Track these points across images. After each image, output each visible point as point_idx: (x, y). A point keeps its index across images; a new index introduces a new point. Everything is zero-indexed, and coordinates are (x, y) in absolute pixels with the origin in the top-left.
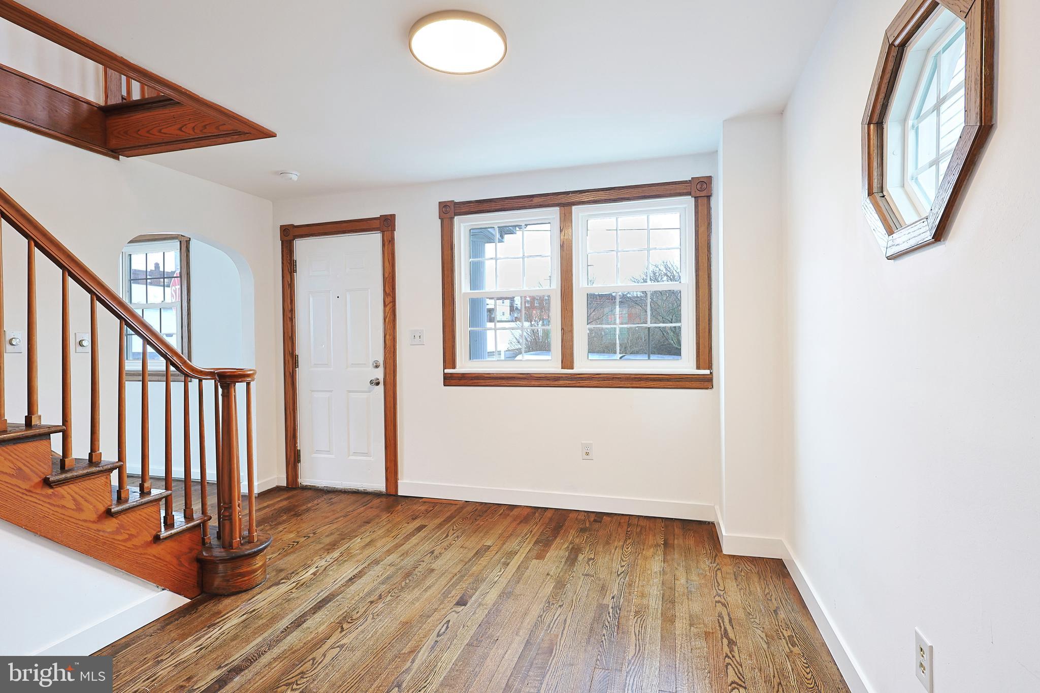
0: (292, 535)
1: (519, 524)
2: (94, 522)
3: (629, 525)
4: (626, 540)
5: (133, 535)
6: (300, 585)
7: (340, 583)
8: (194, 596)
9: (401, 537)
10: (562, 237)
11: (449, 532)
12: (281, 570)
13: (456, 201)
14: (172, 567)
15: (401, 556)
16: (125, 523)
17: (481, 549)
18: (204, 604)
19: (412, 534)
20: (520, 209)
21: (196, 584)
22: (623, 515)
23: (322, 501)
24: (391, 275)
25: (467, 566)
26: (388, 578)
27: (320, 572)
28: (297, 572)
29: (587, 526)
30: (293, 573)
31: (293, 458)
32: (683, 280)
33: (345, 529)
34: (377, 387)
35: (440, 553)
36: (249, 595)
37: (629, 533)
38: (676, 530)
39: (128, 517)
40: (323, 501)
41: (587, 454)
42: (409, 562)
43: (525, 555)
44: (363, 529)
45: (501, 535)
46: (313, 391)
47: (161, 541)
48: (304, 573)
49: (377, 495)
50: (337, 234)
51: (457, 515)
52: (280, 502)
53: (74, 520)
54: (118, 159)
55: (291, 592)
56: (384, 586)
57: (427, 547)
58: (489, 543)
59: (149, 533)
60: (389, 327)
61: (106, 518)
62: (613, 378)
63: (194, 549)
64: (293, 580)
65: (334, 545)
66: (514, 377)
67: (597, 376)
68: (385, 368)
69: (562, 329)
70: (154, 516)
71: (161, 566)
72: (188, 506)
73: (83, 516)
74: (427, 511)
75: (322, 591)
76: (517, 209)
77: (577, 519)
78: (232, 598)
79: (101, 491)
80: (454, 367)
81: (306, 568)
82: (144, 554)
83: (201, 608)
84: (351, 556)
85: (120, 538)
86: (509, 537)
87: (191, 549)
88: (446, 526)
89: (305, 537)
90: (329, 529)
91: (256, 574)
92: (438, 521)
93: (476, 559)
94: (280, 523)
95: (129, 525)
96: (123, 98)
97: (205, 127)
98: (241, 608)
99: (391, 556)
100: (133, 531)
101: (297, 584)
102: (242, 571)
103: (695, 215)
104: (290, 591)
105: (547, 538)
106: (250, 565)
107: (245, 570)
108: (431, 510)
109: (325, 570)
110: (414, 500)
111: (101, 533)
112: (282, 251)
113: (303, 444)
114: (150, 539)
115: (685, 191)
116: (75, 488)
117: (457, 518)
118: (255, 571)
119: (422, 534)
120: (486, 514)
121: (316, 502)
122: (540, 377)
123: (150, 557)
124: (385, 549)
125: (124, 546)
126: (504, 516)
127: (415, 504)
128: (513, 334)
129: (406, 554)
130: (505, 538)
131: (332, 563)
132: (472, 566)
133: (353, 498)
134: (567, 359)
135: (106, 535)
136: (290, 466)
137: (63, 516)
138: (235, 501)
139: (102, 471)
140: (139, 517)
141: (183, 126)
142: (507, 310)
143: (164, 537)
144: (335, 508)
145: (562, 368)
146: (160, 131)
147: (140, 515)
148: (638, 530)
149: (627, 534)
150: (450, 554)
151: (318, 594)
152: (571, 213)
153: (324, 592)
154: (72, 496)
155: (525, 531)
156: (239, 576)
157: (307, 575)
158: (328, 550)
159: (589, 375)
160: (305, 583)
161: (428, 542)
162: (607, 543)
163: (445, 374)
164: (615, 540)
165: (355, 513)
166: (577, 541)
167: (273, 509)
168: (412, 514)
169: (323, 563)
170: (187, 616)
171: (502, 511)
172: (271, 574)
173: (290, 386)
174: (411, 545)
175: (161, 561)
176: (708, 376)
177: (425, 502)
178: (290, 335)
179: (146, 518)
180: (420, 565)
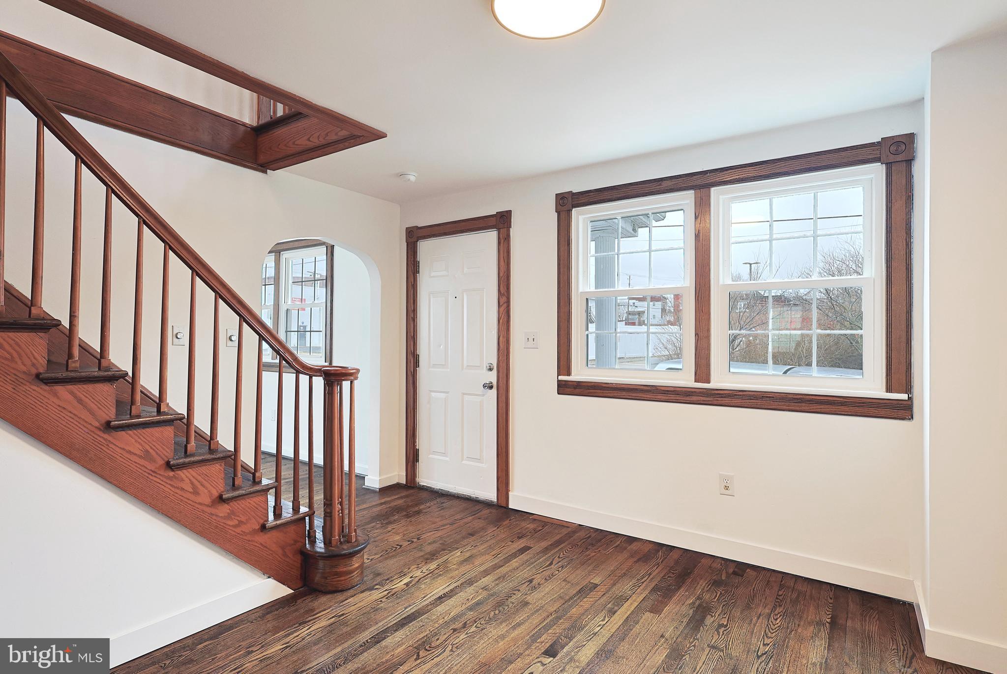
0: (397, 538)
1: (636, 562)
2: (208, 506)
3: (781, 587)
4: (775, 608)
5: (243, 522)
6: (393, 595)
7: (429, 600)
8: (297, 588)
9: (502, 557)
10: (698, 225)
11: (554, 559)
12: (379, 574)
13: (574, 191)
14: (277, 557)
15: (496, 580)
16: (236, 510)
17: (586, 586)
18: (303, 597)
19: (514, 555)
20: (646, 196)
21: (299, 576)
22: (774, 571)
23: (433, 506)
24: (506, 274)
25: (566, 605)
26: (478, 604)
27: (413, 583)
28: (392, 579)
29: (723, 578)
30: (388, 579)
31: (412, 457)
32: (866, 274)
33: (449, 538)
34: (491, 391)
35: (539, 584)
36: (344, 596)
37: (781, 598)
38: (851, 603)
39: (238, 504)
40: (435, 504)
41: (727, 488)
42: (504, 587)
43: (637, 604)
44: (466, 541)
45: (613, 572)
46: (431, 391)
47: (268, 530)
48: (398, 581)
49: (487, 504)
50: (455, 234)
51: (567, 540)
52: (396, 500)
53: (191, 502)
54: (266, 172)
55: (381, 601)
56: (472, 613)
57: (525, 573)
58: (597, 581)
59: (257, 521)
60: (502, 329)
61: (219, 503)
62: (763, 397)
63: (298, 542)
64: (386, 587)
65: (434, 555)
66: (636, 389)
67: (741, 393)
68: (498, 372)
69: (696, 334)
70: (262, 505)
71: (266, 554)
72: (296, 498)
73: (199, 499)
74: (535, 531)
75: (410, 606)
76: (643, 196)
77: (710, 567)
78: (329, 596)
79: (215, 477)
80: (569, 374)
81: (401, 576)
82: (252, 541)
83: (299, 601)
84: (447, 571)
85: (231, 523)
86: (622, 577)
87: (296, 541)
88: (552, 552)
89: (409, 541)
90: (433, 536)
91: (352, 575)
92: (544, 544)
93: (578, 598)
94: (390, 523)
95: (239, 512)
96: (271, 118)
97: (327, 135)
98: (333, 609)
99: (487, 578)
100: (243, 519)
101: (389, 592)
102: (338, 570)
103: (887, 187)
104: (379, 600)
105: (669, 586)
106: (346, 566)
107: (341, 570)
108: (540, 530)
109: (418, 582)
110: (525, 516)
111: (214, 517)
112: (407, 253)
113: (422, 444)
114: (257, 527)
115: (871, 157)
116: (193, 472)
117: (566, 543)
118: (352, 572)
119: (524, 557)
120: (599, 544)
121: (428, 504)
122: (668, 391)
123: (257, 545)
124: (482, 569)
125: (234, 531)
126: (620, 549)
127: (524, 520)
128: (659, 339)
129: (502, 578)
130: (617, 577)
131: (427, 575)
132: (571, 606)
133: (464, 505)
134: (702, 370)
135: (219, 519)
136: (409, 464)
137: (182, 498)
138: (335, 499)
139: (216, 459)
140: (248, 505)
141: (311, 136)
142: (658, 313)
143: (270, 527)
144: (444, 514)
145: (695, 382)
146: (294, 143)
147: (249, 503)
148: (794, 596)
149: (777, 598)
150: (550, 587)
151: (405, 608)
152: (709, 196)
153: (412, 607)
154: (190, 480)
155: (642, 572)
156: (335, 575)
157: (400, 584)
158: (427, 559)
159: (731, 392)
160: (396, 593)
161: (529, 568)
162: (748, 607)
163: (558, 381)
164: (759, 605)
165: (462, 522)
166: (707, 596)
167: (388, 506)
168: (519, 531)
169: (418, 574)
170: (286, 608)
171: (618, 543)
172: (368, 578)
173: (411, 385)
174: (511, 568)
175: (267, 550)
176: (905, 403)
177: (535, 520)
178: (412, 335)
179: (254, 506)
180: (514, 594)
